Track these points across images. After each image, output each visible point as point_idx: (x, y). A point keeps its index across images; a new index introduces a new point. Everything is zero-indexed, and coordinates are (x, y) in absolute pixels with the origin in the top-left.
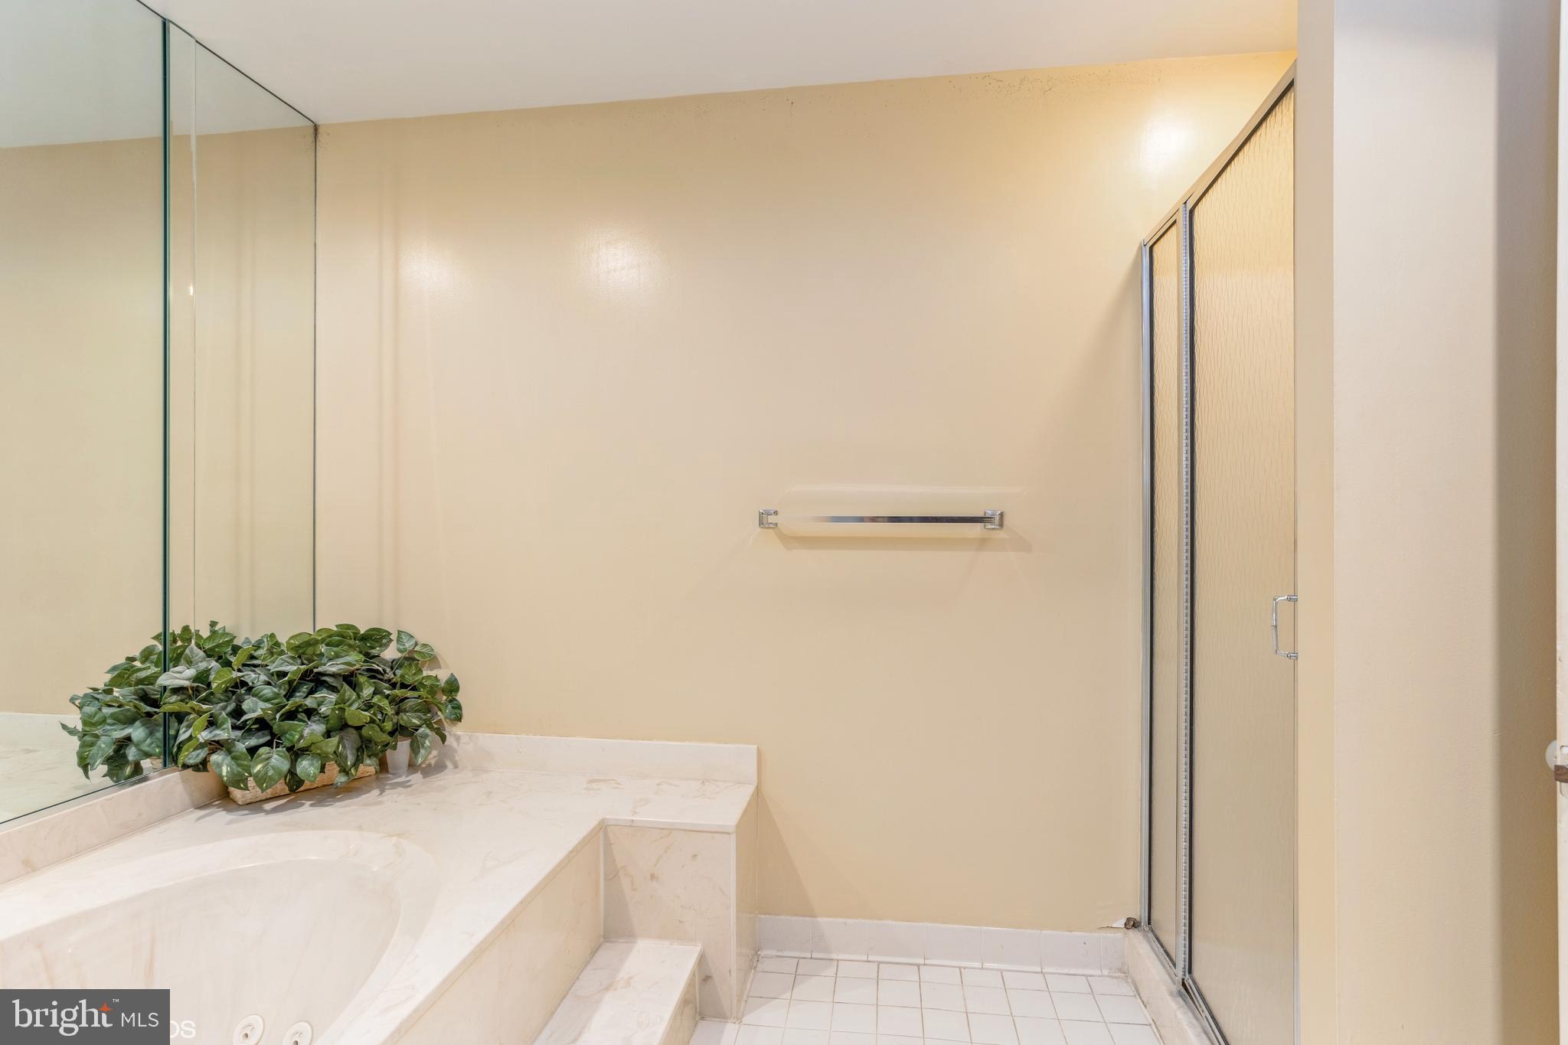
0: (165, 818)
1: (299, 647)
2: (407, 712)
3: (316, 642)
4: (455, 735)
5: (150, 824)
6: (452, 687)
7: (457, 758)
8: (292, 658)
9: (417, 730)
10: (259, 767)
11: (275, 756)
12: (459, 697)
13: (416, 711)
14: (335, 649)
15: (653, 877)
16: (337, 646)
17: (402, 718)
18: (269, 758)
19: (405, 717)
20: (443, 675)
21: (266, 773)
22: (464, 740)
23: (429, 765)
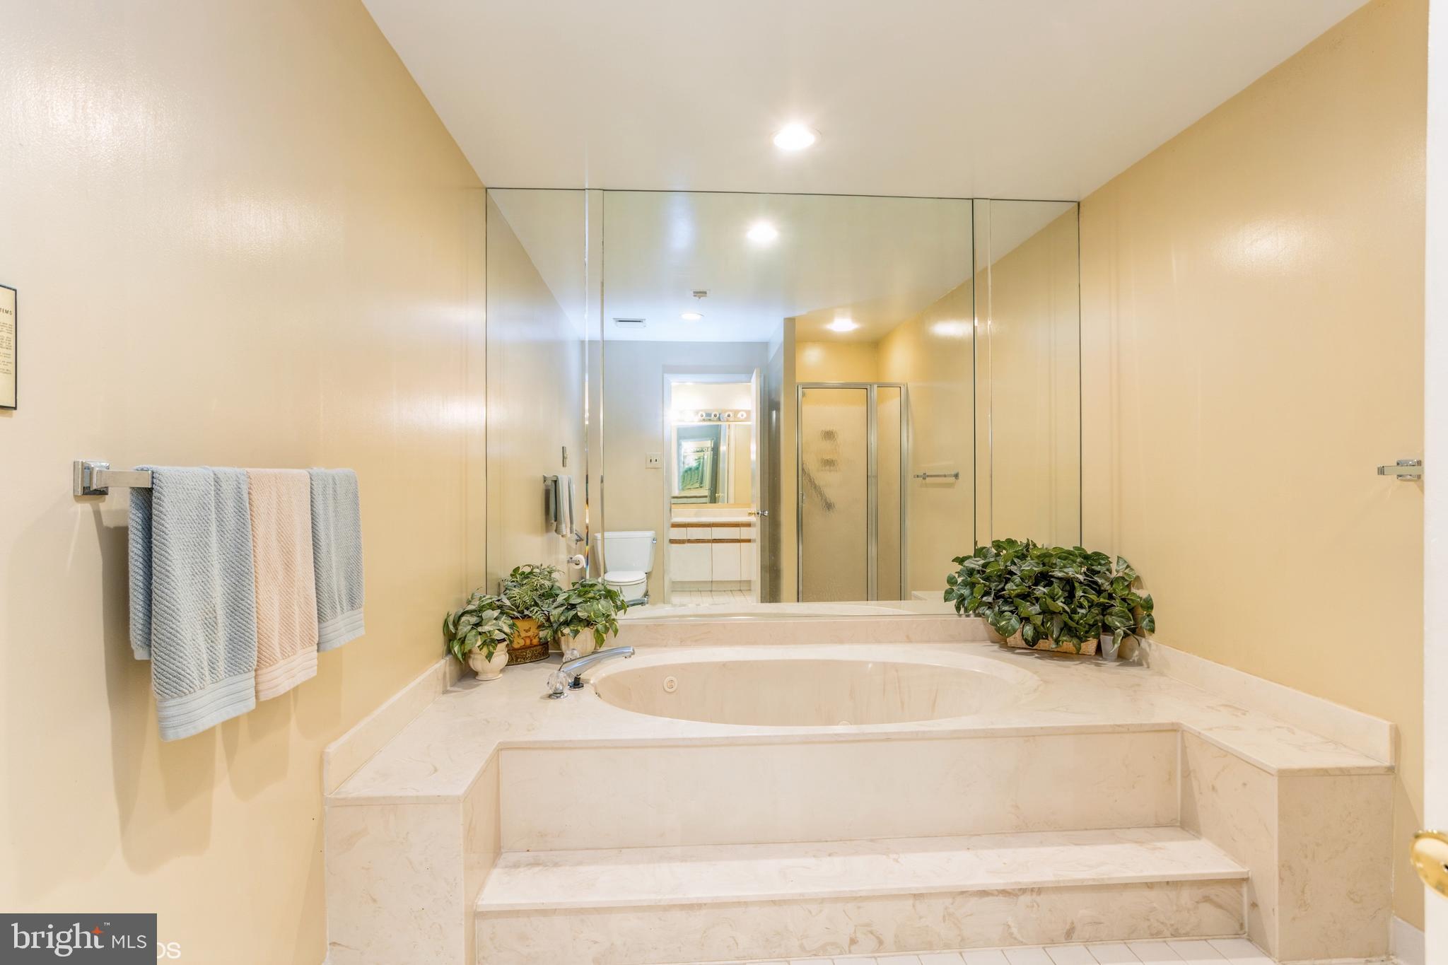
0: (973, 641)
1: (1039, 556)
2: (1113, 615)
3: (1051, 555)
4: (1148, 642)
5: (966, 641)
6: (1148, 605)
7: (1149, 661)
8: (1037, 563)
9: (1116, 630)
10: (1004, 623)
11: (1014, 619)
12: (1154, 613)
13: (1119, 617)
14: (1063, 561)
15: (1213, 788)
16: (1065, 560)
17: (1107, 619)
18: (1011, 619)
19: (1110, 619)
20: (1142, 593)
21: (1008, 627)
22: (1153, 647)
23: (1134, 661)
